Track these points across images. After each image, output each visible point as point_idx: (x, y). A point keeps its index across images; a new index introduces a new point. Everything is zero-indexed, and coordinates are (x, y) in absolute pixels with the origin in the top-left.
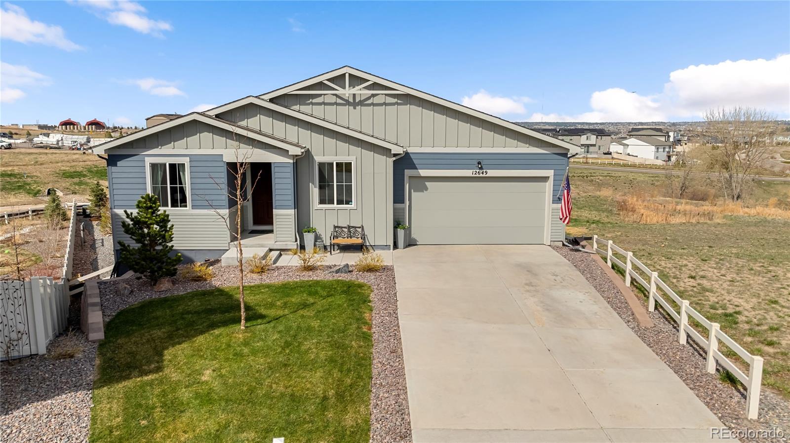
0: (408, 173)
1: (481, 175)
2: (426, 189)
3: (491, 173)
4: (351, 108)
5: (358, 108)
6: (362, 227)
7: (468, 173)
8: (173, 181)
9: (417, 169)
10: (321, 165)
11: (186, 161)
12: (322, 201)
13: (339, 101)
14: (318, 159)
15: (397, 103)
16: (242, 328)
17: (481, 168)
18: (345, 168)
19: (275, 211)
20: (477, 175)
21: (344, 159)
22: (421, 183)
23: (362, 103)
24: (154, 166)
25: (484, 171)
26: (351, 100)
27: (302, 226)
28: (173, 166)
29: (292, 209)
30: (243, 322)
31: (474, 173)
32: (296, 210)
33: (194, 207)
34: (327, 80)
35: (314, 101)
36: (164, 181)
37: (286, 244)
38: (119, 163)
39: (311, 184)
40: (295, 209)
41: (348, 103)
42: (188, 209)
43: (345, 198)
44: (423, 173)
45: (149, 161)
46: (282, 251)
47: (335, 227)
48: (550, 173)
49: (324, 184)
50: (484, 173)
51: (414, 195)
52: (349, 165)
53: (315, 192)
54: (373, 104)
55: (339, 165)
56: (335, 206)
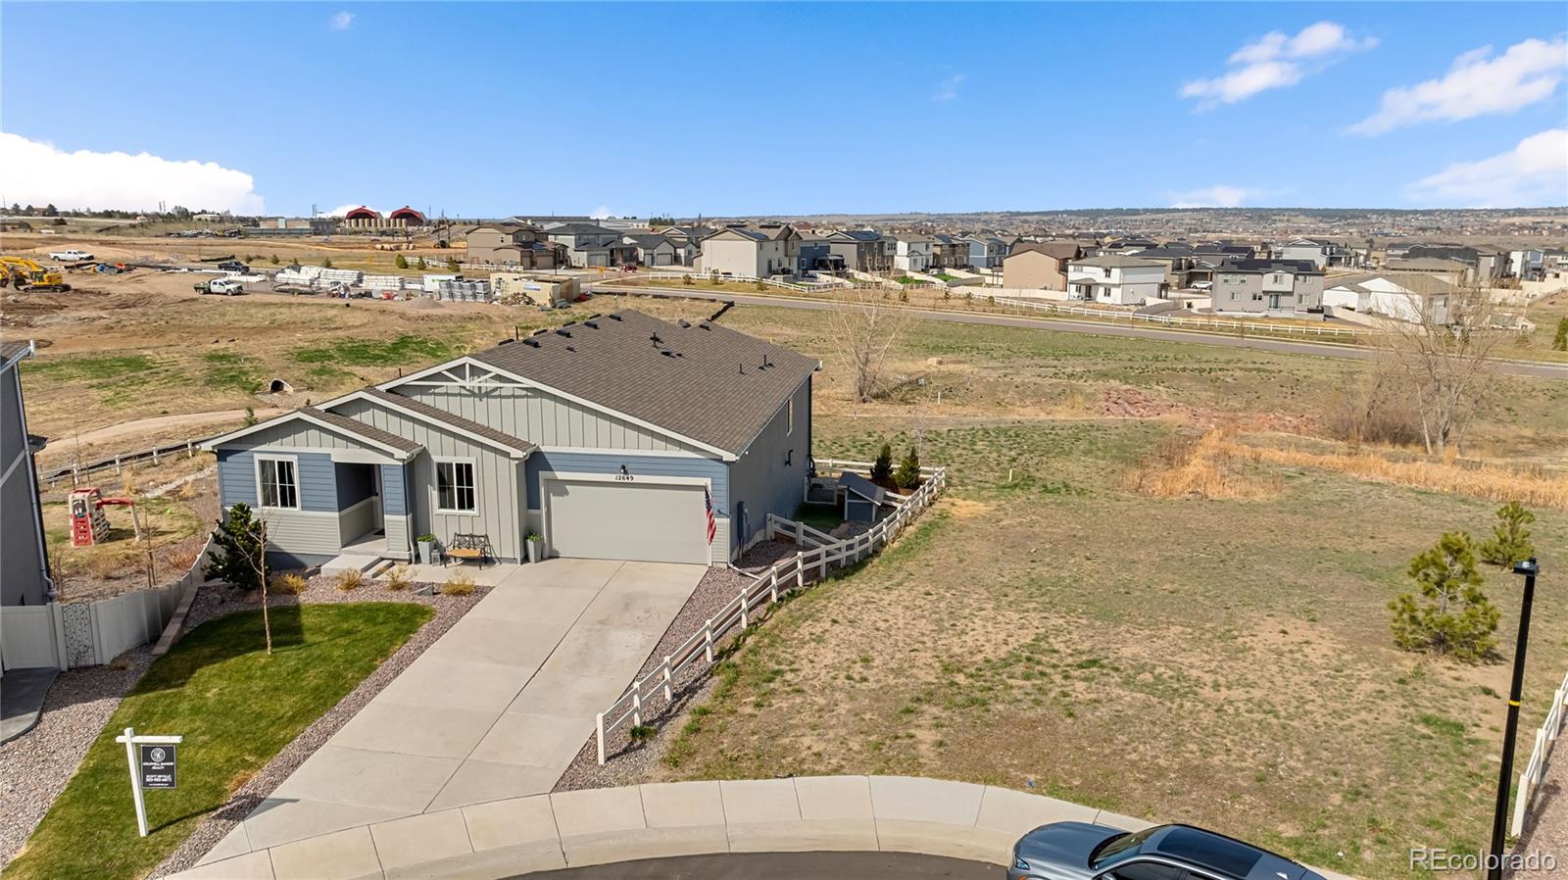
0: (543, 475)
1: (626, 481)
2: (567, 493)
3: (638, 479)
4: (477, 399)
5: (485, 399)
6: (486, 537)
7: (612, 478)
8: (282, 480)
9: (552, 470)
10: (440, 465)
11: (294, 459)
12: (442, 505)
13: (463, 392)
14: (436, 459)
15: (527, 396)
16: (269, 653)
17: (626, 473)
18: (465, 472)
19: (387, 517)
20: (622, 481)
21: (464, 461)
22: (560, 488)
23: (488, 394)
24: (263, 463)
25: (630, 476)
26: (476, 391)
27: (418, 530)
28: (281, 464)
29: (404, 515)
30: (269, 648)
31: (619, 478)
32: (409, 516)
33: (303, 508)
34: (447, 370)
35: (437, 391)
36: (274, 481)
37: (398, 553)
38: (228, 459)
39: (428, 487)
40: (407, 514)
41: (473, 394)
42: (297, 509)
43: (466, 501)
44: (560, 475)
45: (257, 457)
46: (393, 562)
47: (457, 535)
49: (444, 486)
50: (631, 479)
51: (553, 499)
52: (469, 467)
53: (434, 494)
54: (500, 396)
55: (459, 467)
56: (456, 511)
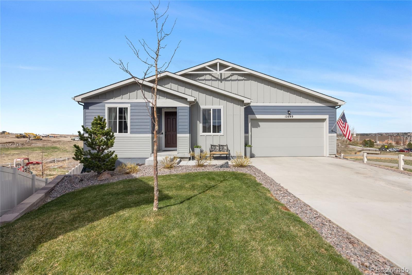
0: (250, 117)
1: (290, 118)
2: (259, 126)
3: (295, 117)
4: (220, 82)
5: (223, 82)
6: (227, 146)
7: (283, 117)
8: (120, 118)
9: (255, 115)
10: (204, 110)
11: (128, 106)
12: (204, 131)
13: (213, 78)
14: (203, 107)
15: (245, 80)
17: (289, 114)
18: (217, 112)
19: (178, 135)
20: (288, 118)
21: (216, 107)
22: (256, 122)
23: (225, 79)
24: (110, 109)
25: (291, 116)
26: (219, 78)
27: (193, 144)
28: (121, 109)
29: (188, 134)
30: (156, 202)
31: (286, 117)
32: (190, 134)
33: (131, 133)
34: (208, 66)
35: (200, 78)
36: (116, 118)
37: (184, 154)
38: (90, 108)
39: (198, 121)
41: (217, 79)
42: (128, 134)
43: (217, 129)
44: (258, 117)
45: (107, 106)
46: (182, 158)
47: (212, 146)
48: (326, 117)
49: (206, 121)
50: (292, 117)
52: (219, 110)
53: (200, 126)
54: (231, 80)
55: (214, 110)
56: (212, 133)
